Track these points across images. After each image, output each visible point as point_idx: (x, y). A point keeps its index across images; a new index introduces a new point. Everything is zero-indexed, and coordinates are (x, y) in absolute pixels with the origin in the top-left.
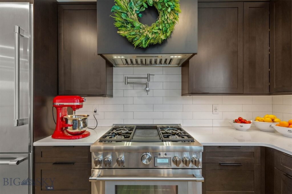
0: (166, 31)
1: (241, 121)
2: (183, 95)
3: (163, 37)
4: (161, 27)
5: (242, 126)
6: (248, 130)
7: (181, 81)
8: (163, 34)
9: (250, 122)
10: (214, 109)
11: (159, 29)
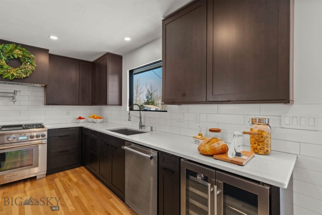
0: (27, 73)
1: (80, 118)
2: (45, 105)
3: (24, 76)
4: (23, 71)
5: (79, 121)
6: (83, 122)
7: (44, 96)
8: (25, 74)
9: (84, 118)
10: (67, 113)
11: (22, 71)
